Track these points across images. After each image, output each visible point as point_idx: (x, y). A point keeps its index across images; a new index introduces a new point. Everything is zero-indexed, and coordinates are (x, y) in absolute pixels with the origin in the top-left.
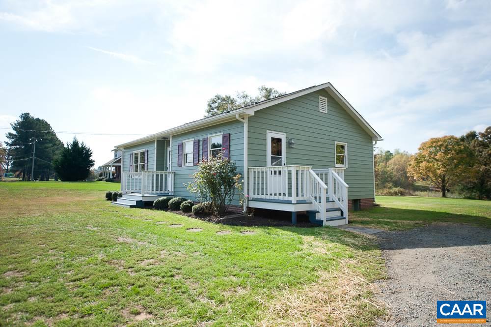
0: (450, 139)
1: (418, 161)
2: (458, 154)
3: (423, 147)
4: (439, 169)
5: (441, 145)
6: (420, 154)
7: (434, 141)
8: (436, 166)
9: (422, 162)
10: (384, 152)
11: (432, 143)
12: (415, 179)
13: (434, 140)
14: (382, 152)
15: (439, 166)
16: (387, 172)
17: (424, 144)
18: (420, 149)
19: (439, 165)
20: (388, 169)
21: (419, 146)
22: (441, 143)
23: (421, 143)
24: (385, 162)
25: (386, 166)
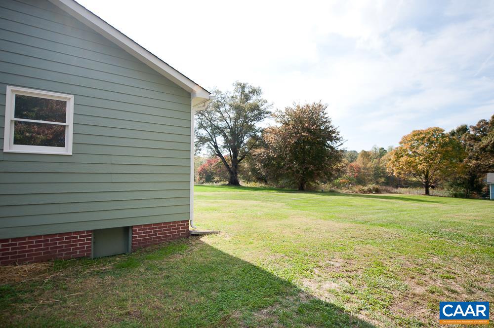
0: (435, 131)
1: (398, 155)
2: (442, 147)
3: (404, 140)
4: (421, 164)
5: (424, 138)
6: (402, 148)
7: (417, 134)
8: (418, 161)
9: (402, 156)
10: (378, 149)
11: (414, 136)
12: (394, 175)
13: (416, 132)
14: (376, 149)
15: (421, 161)
16: (380, 168)
17: (405, 137)
18: (401, 143)
19: (420, 159)
20: (381, 165)
21: (400, 140)
22: (423, 135)
23: (402, 137)
24: (378, 158)
25: (379, 163)
